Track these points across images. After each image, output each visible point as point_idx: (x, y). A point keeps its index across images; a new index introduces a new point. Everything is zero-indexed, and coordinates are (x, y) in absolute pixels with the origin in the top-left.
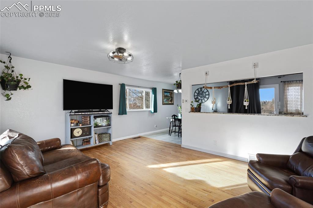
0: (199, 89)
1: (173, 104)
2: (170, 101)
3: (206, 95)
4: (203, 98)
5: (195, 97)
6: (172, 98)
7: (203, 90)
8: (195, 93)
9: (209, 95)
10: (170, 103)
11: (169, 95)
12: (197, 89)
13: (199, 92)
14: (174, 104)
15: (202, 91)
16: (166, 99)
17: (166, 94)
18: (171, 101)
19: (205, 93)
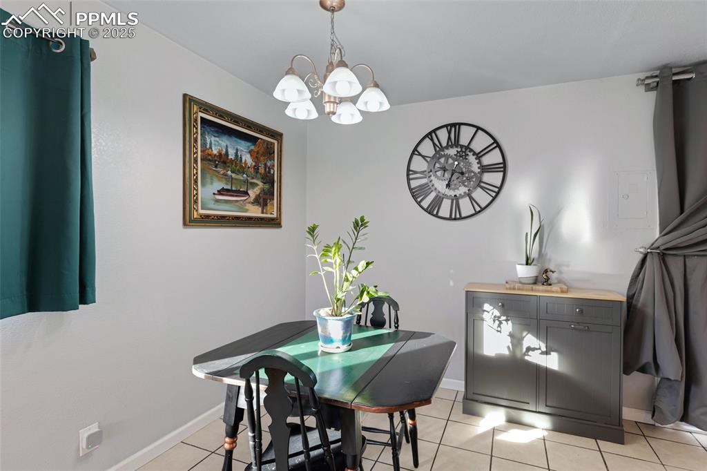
0: (443, 135)
1: (275, 223)
2: (257, 201)
3: (485, 169)
4: (463, 190)
5: (414, 184)
6: (269, 180)
7: (464, 141)
8: (416, 158)
9: (503, 167)
10: (255, 212)
11: (247, 159)
12: (429, 135)
13: (439, 149)
14: (284, 221)
15: (457, 144)
16: (218, 185)
17: (218, 144)
18: (263, 200)
19: (478, 156)
